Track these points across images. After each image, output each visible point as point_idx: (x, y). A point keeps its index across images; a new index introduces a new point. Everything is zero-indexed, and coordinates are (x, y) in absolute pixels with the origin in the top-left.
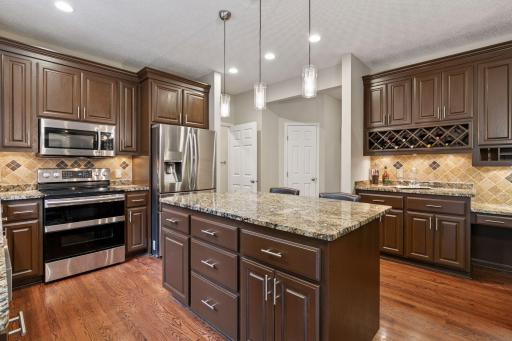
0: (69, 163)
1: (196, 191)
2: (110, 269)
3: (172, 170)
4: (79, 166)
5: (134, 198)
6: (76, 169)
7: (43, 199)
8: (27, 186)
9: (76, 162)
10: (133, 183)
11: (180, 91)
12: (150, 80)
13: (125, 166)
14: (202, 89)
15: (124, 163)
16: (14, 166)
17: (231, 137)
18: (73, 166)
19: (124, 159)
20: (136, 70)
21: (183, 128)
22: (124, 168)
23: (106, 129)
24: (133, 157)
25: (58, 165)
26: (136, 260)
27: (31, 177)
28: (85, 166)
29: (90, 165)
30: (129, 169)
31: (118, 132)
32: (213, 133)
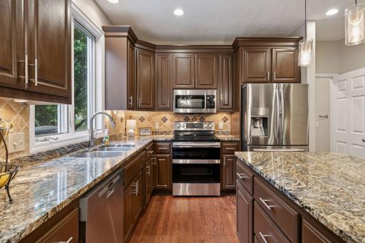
0: (191, 118)
1: (288, 146)
2: (210, 198)
3: (259, 124)
4: (196, 120)
5: (228, 146)
6: (196, 122)
7: (172, 141)
8: (170, 132)
9: (194, 117)
10: (231, 134)
11: (269, 51)
12: (240, 48)
13: (225, 120)
14: (292, 44)
15: (225, 117)
16: (165, 120)
17: (334, 88)
18: (193, 120)
19: (225, 115)
20: (231, 43)
21: (275, 85)
22: (225, 122)
23: (209, 92)
24: (231, 113)
25: (185, 119)
26: (229, 197)
27: (172, 127)
28: (200, 119)
29: (202, 120)
30: (228, 122)
31: (219, 94)
32: (307, 86)
